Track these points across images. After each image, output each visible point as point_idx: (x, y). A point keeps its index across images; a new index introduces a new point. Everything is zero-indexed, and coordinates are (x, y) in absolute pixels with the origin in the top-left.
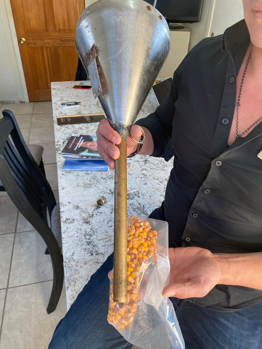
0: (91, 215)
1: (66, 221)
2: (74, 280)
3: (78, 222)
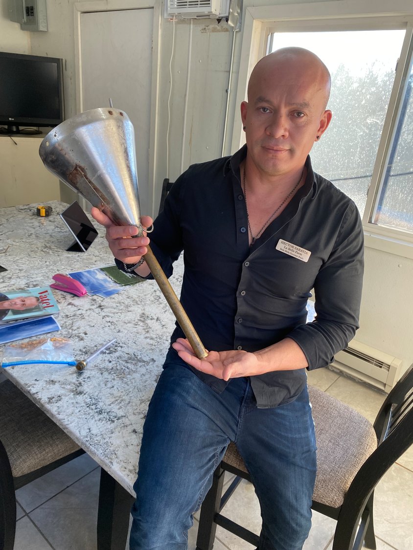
0: (79, 385)
1: (49, 401)
3: (68, 397)
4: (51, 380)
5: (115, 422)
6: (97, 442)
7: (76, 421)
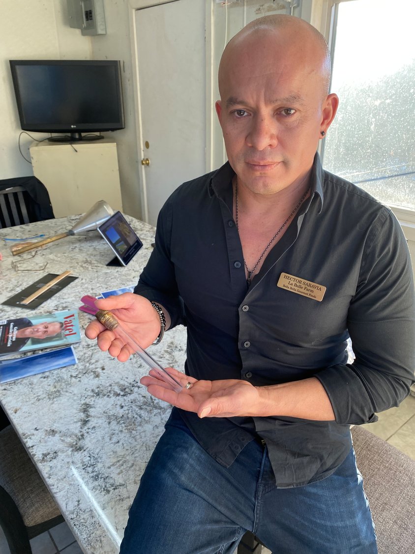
0: (80, 437)
1: (43, 458)
2: (98, 539)
3: (65, 454)
4: (52, 429)
5: (111, 493)
6: (82, 521)
7: (66, 488)
